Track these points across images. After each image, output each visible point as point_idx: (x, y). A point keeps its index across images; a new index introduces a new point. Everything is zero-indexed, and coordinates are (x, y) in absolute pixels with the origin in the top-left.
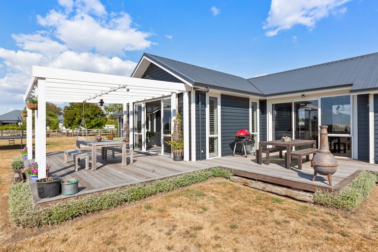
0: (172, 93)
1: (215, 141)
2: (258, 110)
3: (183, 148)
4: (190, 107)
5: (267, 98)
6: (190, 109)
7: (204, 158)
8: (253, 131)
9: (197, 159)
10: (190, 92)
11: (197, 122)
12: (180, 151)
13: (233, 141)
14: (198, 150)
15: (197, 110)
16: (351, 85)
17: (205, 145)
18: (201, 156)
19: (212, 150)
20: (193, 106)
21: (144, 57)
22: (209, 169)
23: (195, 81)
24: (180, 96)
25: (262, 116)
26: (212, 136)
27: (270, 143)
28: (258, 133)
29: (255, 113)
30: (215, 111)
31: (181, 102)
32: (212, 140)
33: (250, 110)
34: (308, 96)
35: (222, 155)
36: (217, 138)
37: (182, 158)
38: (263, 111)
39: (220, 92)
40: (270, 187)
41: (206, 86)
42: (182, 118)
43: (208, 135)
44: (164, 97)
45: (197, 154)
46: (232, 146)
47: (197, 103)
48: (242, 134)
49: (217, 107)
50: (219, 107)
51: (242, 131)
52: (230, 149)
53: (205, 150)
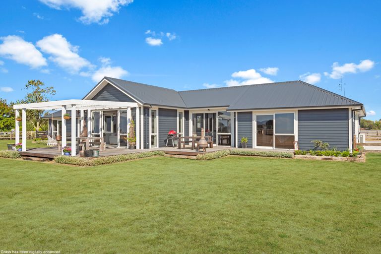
0: (128, 107)
1: (155, 138)
2: (183, 118)
3: (136, 142)
4: (140, 116)
5: (189, 110)
6: (140, 118)
7: (148, 148)
8: (180, 132)
9: (145, 148)
10: (140, 108)
11: (144, 126)
12: (134, 143)
13: (166, 138)
14: (145, 143)
15: (144, 119)
16: (229, 106)
17: (149, 140)
18: (146, 147)
19: (153, 143)
20: (142, 116)
21: (105, 79)
22: (153, 151)
23: (144, 102)
24: (133, 109)
25: (186, 121)
26: (153, 134)
27: (191, 138)
28: (183, 134)
29: (181, 120)
30: (155, 119)
31: (134, 113)
32: (153, 137)
33: (178, 118)
34: (212, 110)
35: (159, 147)
36: (156, 136)
37: (135, 148)
38: (187, 118)
39: (158, 107)
40: (181, 156)
41: (151, 105)
42: (135, 123)
43: (151, 134)
44: (120, 108)
45: (144, 145)
46: (165, 141)
47: (144, 115)
48: (171, 133)
49: (156, 117)
50: (157, 117)
51: (172, 131)
52: (164, 143)
53: (149, 143)
